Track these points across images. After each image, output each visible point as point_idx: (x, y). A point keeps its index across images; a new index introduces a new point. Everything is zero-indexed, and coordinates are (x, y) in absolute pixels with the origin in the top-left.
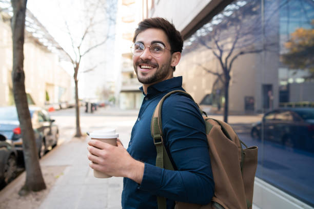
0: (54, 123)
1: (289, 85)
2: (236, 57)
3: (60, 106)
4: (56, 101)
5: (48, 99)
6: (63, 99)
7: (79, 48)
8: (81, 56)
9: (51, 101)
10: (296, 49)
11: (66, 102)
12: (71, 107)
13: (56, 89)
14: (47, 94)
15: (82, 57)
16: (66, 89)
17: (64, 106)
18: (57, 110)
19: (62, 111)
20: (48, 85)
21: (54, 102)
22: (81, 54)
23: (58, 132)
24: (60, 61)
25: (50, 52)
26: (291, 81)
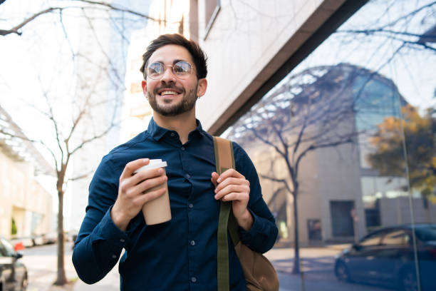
0: (20, 261)
1: (378, 202)
2: (303, 154)
3: (33, 241)
4: (28, 233)
5: (14, 231)
6: (39, 231)
7: (66, 141)
8: (69, 155)
9: (19, 234)
10: (386, 146)
11: (43, 235)
12: (50, 243)
13: (29, 215)
14: (13, 222)
15: (71, 156)
16: (43, 216)
17: (39, 241)
18: (28, 247)
19: (36, 249)
20: (16, 209)
21: (25, 235)
22: (70, 151)
23: (26, 276)
24: (36, 175)
25: (22, 160)
26: (379, 195)
